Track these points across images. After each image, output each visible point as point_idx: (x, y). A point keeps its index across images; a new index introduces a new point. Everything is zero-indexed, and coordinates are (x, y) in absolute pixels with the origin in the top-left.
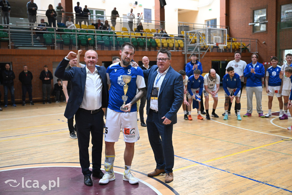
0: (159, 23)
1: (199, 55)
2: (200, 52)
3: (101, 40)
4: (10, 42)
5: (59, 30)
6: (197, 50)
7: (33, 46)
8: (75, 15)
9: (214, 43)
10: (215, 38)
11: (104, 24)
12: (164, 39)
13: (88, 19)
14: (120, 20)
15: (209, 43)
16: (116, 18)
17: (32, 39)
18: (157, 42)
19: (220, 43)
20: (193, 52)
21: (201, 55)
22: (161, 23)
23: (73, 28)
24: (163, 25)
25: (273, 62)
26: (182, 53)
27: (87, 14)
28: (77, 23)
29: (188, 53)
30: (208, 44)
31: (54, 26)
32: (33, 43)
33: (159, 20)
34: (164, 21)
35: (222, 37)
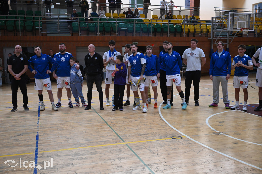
0: (193, 9)
1: (228, 40)
2: (229, 37)
3: (125, 27)
4: (40, 30)
5: (91, 19)
6: (226, 35)
7: (59, 33)
8: (108, 5)
9: (238, 28)
10: (239, 22)
11: (134, 12)
12: (192, 24)
13: (121, 8)
14: (151, 8)
15: (232, 28)
16: (148, 6)
17: (59, 27)
18: (183, 28)
19: (245, 28)
20: (220, 37)
21: (230, 40)
22: (194, 9)
23: (103, 17)
24: (197, 10)
25: (240, 50)
26: (208, 38)
27: (119, 3)
28: (110, 12)
29: (214, 38)
30: (230, 29)
31: (86, 16)
32: (59, 31)
33: (193, 6)
34: (199, 6)
35: (249, 22)
